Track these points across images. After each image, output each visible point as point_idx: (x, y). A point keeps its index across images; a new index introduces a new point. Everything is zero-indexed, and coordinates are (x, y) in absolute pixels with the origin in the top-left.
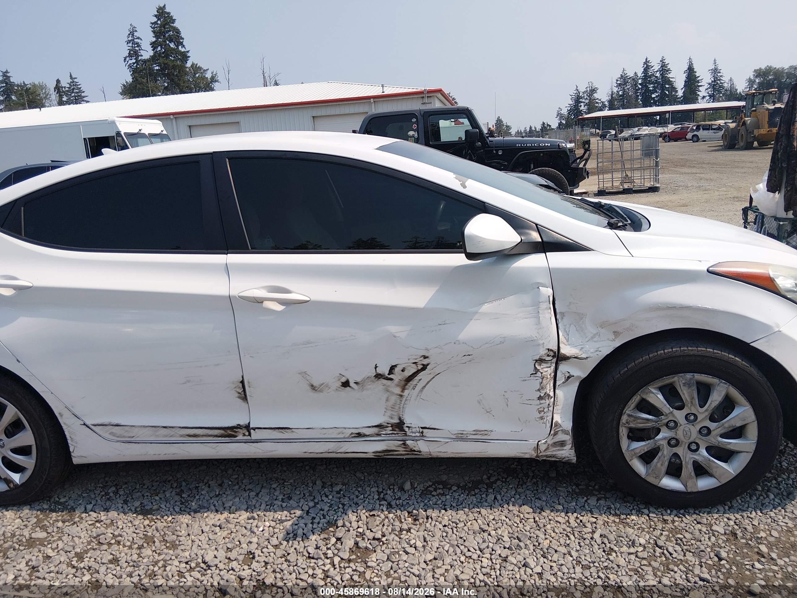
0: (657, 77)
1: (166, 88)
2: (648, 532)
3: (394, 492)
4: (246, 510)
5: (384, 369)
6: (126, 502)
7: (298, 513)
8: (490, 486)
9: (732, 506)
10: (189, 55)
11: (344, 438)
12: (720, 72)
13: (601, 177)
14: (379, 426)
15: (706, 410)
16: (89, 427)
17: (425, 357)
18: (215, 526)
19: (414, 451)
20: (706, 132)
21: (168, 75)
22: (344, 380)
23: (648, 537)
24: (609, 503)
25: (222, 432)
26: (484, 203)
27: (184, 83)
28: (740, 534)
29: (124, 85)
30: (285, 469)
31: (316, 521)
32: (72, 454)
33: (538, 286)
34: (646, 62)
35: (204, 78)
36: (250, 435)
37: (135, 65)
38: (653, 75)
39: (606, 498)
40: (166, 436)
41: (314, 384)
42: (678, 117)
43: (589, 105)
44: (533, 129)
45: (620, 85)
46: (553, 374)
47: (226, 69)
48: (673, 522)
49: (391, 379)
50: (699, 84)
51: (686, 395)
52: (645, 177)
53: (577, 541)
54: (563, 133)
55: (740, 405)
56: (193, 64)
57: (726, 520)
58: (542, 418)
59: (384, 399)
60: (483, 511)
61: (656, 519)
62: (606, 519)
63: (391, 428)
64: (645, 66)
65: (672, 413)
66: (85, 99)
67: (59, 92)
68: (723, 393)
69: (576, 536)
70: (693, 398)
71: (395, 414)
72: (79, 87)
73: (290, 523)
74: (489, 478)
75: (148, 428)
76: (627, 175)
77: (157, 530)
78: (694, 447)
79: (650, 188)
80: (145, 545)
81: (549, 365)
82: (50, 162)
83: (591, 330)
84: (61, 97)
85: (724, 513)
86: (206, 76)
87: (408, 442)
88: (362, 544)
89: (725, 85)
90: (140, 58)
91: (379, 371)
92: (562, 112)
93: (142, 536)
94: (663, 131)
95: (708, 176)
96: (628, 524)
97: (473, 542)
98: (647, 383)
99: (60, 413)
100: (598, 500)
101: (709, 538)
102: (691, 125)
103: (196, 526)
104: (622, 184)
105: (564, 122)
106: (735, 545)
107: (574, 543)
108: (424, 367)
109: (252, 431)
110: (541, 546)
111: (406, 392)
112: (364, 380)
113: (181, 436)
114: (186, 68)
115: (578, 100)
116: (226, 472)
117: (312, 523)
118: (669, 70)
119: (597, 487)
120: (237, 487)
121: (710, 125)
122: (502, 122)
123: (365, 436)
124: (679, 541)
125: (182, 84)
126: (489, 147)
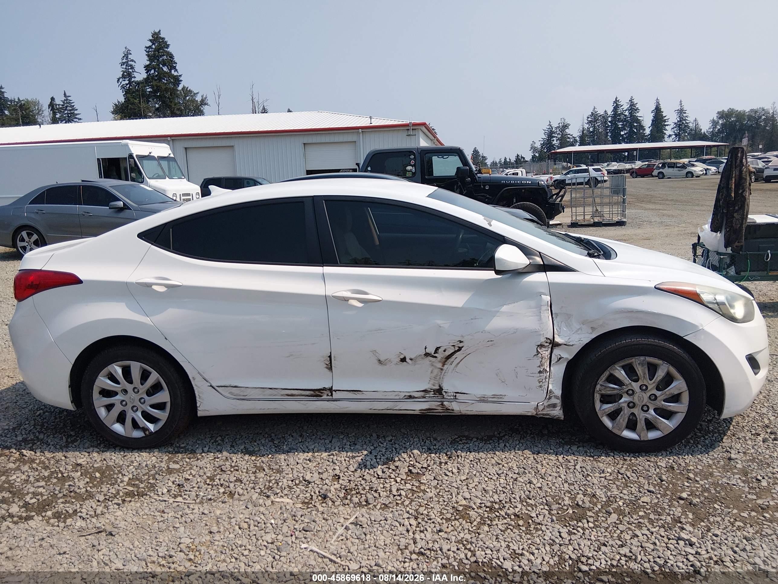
0: (626, 115)
1: (157, 109)
2: (613, 466)
3: (431, 441)
4: (326, 451)
5: (431, 350)
6: (232, 446)
7: (365, 453)
8: (500, 438)
9: (672, 452)
10: (181, 79)
11: (400, 399)
12: (685, 113)
13: (574, 209)
14: (425, 391)
15: (654, 383)
16: (214, 388)
17: (461, 342)
18: (306, 460)
19: (449, 409)
20: (671, 170)
21: (160, 98)
22: (402, 357)
23: (613, 468)
24: (585, 449)
25: (312, 392)
26: (504, 237)
27: (175, 105)
28: (676, 467)
29: (116, 105)
30: (346, 426)
31: (379, 457)
32: (199, 408)
33: (541, 294)
34: (616, 101)
35: (193, 101)
36: (332, 395)
37: (128, 86)
38: (622, 114)
39: (583, 447)
40: (270, 395)
41: (381, 360)
42: (645, 154)
43: (561, 140)
44: (508, 160)
45: (590, 122)
46: (549, 356)
47: (217, 94)
48: (631, 460)
49: (436, 357)
50: (666, 123)
51: (640, 372)
52: (614, 212)
53: (564, 470)
54: (537, 166)
55: (677, 380)
56: (184, 87)
57: (667, 459)
58: (541, 386)
59: (430, 371)
60: (497, 452)
61: (619, 459)
62: (584, 458)
63: (433, 393)
64: (615, 105)
65: (630, 383)
66: (77, 116)
67: (53, 109)
68: (666, 371)
69: (564, 467)
70: (645, 374)
71: (437, 382)
72: (72, 104)
73: (360, 458)
74: (499, 434)
75: (258, 389)
76: (597, 210)
77: (263, 462)
78: (645, 408)
79: (617, 222)
80: (258, 471)
81: (546, 349)
82: (80, 181)
83: (576, 326)
84: (54, 114)
85: (666, 456)
86: (196, 99)
87: (445, 403)
88: (414, 471)
89: (690, 125)
90: (133, 79)
91: (428, 351)
92: (536, 145)
93: (252, 466)
94: (630, 167)
95: (670, 213)
96: (599, 461)
97: (492, 470)
98: (614, 363)
99: (193, 378)
100: (578, 448)
101: (655, 470)
102: (658, 163)
103: (291, 460)
104: (593, 217)
105: (537, 155)
106: (672, 473)
107: (562, 471)
108: (460, 349)
109: (334, 392)
110: (540, 473)
111: (446, 366)
112: (416, 357)
113: (282, 395)
114: (178, 91)
115: (550, 134)
116: (302, 428)
117: (376, 459)
118: (637, 109)
119: (577, 440)
120: (314, 437)
121: (674, 163)
122: (478, 153)
123: (414, 398)
124: (635, 471)
125: (173, 106)
126: (477, 182)
